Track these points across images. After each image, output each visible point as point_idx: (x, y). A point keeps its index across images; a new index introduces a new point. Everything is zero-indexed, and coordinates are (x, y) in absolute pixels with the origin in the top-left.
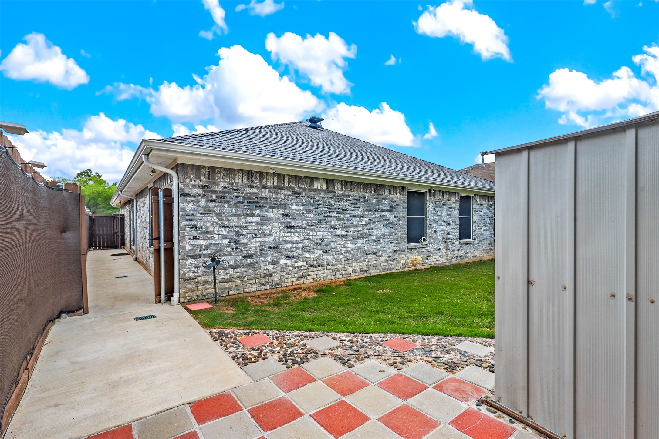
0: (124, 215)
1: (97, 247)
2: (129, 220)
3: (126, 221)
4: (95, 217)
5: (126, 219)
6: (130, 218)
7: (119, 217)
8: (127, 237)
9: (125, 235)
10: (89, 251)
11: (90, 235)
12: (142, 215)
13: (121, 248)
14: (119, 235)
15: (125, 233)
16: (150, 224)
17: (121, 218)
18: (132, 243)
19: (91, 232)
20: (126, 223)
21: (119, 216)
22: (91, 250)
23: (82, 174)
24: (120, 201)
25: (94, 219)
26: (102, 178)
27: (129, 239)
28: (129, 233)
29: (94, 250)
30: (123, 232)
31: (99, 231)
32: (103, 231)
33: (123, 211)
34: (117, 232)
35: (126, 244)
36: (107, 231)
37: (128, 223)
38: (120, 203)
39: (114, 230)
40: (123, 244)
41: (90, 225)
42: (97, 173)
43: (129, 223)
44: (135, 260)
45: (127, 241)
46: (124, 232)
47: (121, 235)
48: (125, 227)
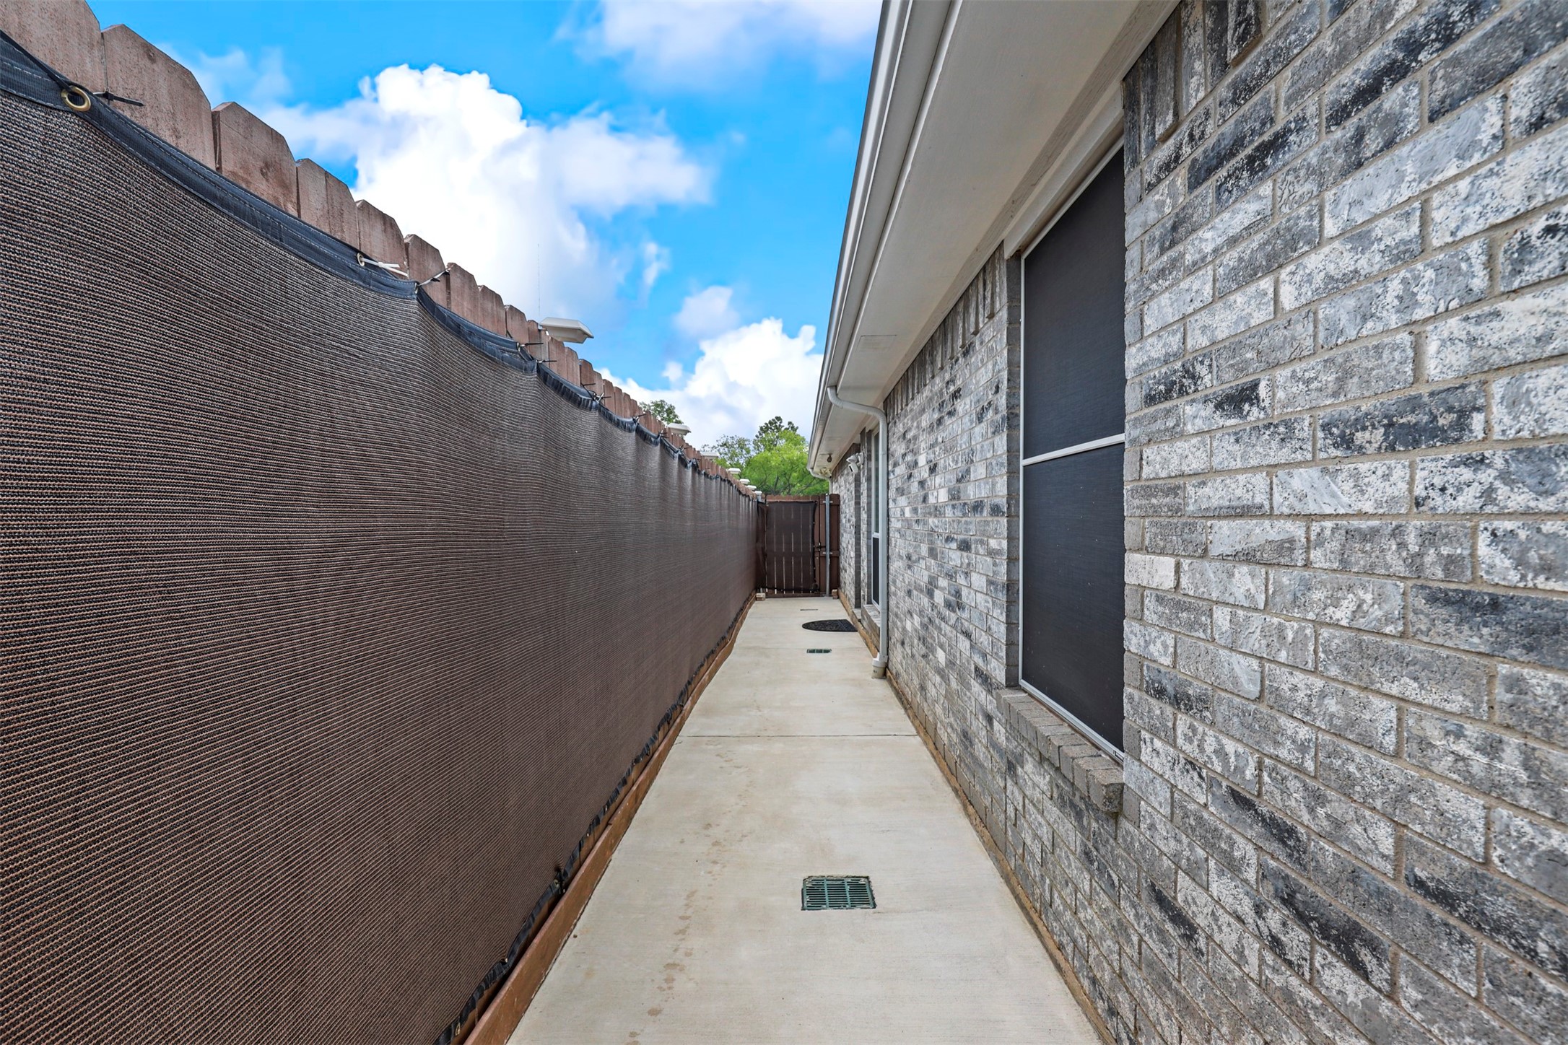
0: (838, 496)
1: (774, 589)
2: (852, 509)
3: (842, 516)
4: (770, 503)
5: (843, 506)
6: (858, 503)
7: (827, 501)
8: (847, 565)
9: (842, 558)
10: (756, 599)
11: (757, 554)
12: (925, 474)
13: (830, 595)
14: (825, 557)
15: (842, 550)
16: (1011, 516)
17: (830, 505)
18: (864, 592)
19: (760, 545)
20: (844, 521)
21: (827, 498)
22: (760, 599)
23: (767, 428)
24: (830, 455)
25: (768, 510)
26: (798, 432)
27: (853, 572)
28: (853, 554)
29: (767, 596)
30: (834, 547)
31: (779, 543)
32: (789, 543)
33: (835, 485)
34: (821, 547)
35: (842, 585)
36: (797, 543)
37: (849, 521)
38: (830, 460)
39: (813, 542)
40: (836, 583)
41: (757, 527)
42: (790, 423)
43: (853, 519)
44: (880, 672)
45: (848, 576)
46: (838, 549)
47: (831, 556)
48: (842, 531)
